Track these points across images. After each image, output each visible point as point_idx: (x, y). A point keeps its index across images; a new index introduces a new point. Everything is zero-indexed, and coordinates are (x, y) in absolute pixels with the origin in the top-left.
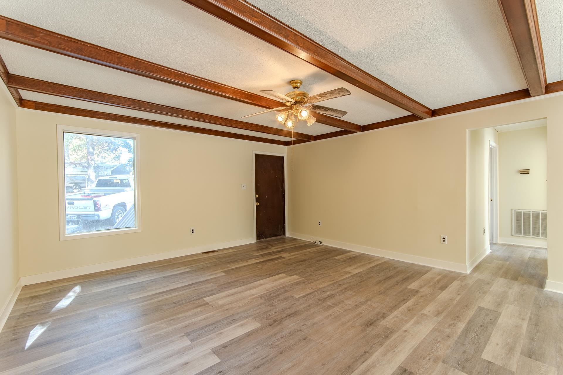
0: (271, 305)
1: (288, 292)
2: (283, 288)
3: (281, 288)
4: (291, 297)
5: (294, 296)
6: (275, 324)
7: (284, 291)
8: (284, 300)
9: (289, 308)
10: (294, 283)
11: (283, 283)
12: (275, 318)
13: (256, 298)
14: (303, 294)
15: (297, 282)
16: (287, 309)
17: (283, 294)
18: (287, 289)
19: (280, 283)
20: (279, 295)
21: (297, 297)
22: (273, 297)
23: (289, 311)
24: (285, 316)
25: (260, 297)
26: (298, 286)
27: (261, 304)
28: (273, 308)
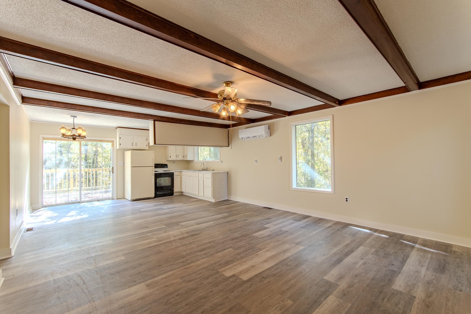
0: (250, 244)
1: (238, 253)
2: (242, 258)
3: (244, 257)
4: (235, 249)
5: (233, 250)
6: (245, 235)
7: (241, 254)
8: (241, 247)
9: (237, 242)
10: (231, 264)
11: (243, 264)
12: (245, 237)
13: (264, 249)
14: (225, 251)
15: (228, 265)
16: (239, 242)
17: (242, 252)
18: (238, 257)
19: (245, 263)
20: (245, 251)
21: (230, 249)
22: (250, 249)
23: (237, 240)
24: (240, 238)
25: (260, 249)
26: (228, 259)
27: (257, 244)
28: (248, 242)
